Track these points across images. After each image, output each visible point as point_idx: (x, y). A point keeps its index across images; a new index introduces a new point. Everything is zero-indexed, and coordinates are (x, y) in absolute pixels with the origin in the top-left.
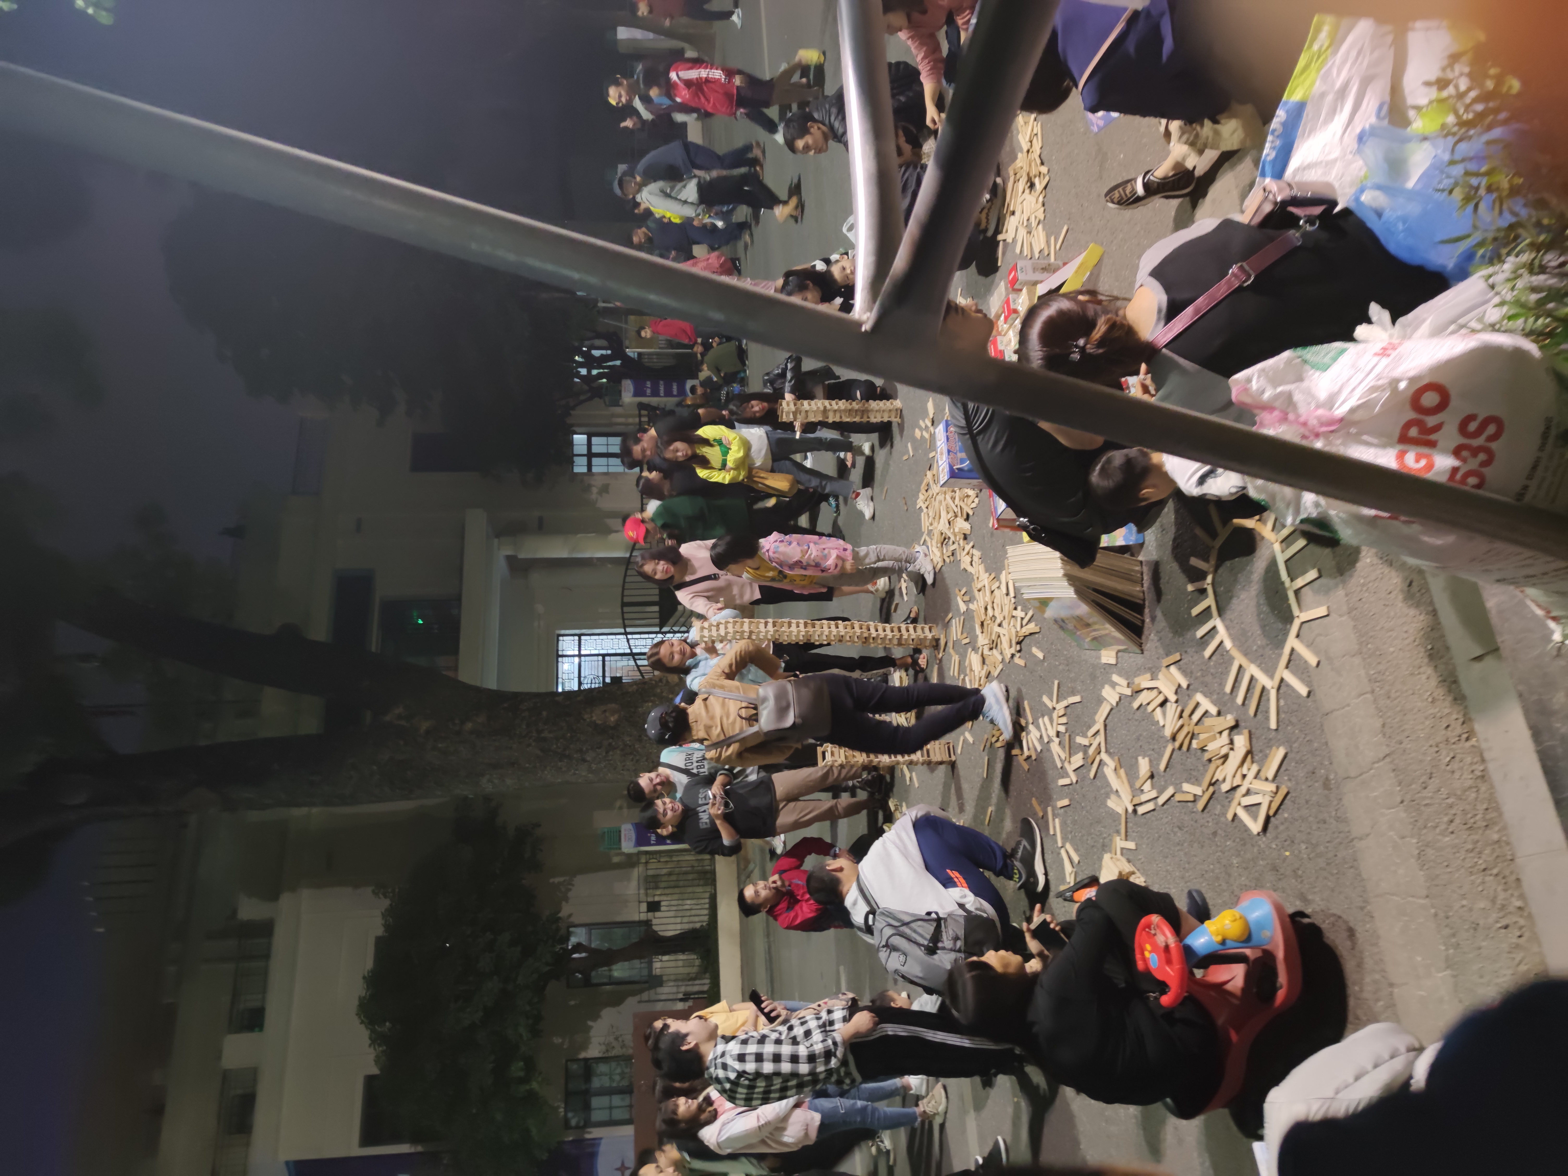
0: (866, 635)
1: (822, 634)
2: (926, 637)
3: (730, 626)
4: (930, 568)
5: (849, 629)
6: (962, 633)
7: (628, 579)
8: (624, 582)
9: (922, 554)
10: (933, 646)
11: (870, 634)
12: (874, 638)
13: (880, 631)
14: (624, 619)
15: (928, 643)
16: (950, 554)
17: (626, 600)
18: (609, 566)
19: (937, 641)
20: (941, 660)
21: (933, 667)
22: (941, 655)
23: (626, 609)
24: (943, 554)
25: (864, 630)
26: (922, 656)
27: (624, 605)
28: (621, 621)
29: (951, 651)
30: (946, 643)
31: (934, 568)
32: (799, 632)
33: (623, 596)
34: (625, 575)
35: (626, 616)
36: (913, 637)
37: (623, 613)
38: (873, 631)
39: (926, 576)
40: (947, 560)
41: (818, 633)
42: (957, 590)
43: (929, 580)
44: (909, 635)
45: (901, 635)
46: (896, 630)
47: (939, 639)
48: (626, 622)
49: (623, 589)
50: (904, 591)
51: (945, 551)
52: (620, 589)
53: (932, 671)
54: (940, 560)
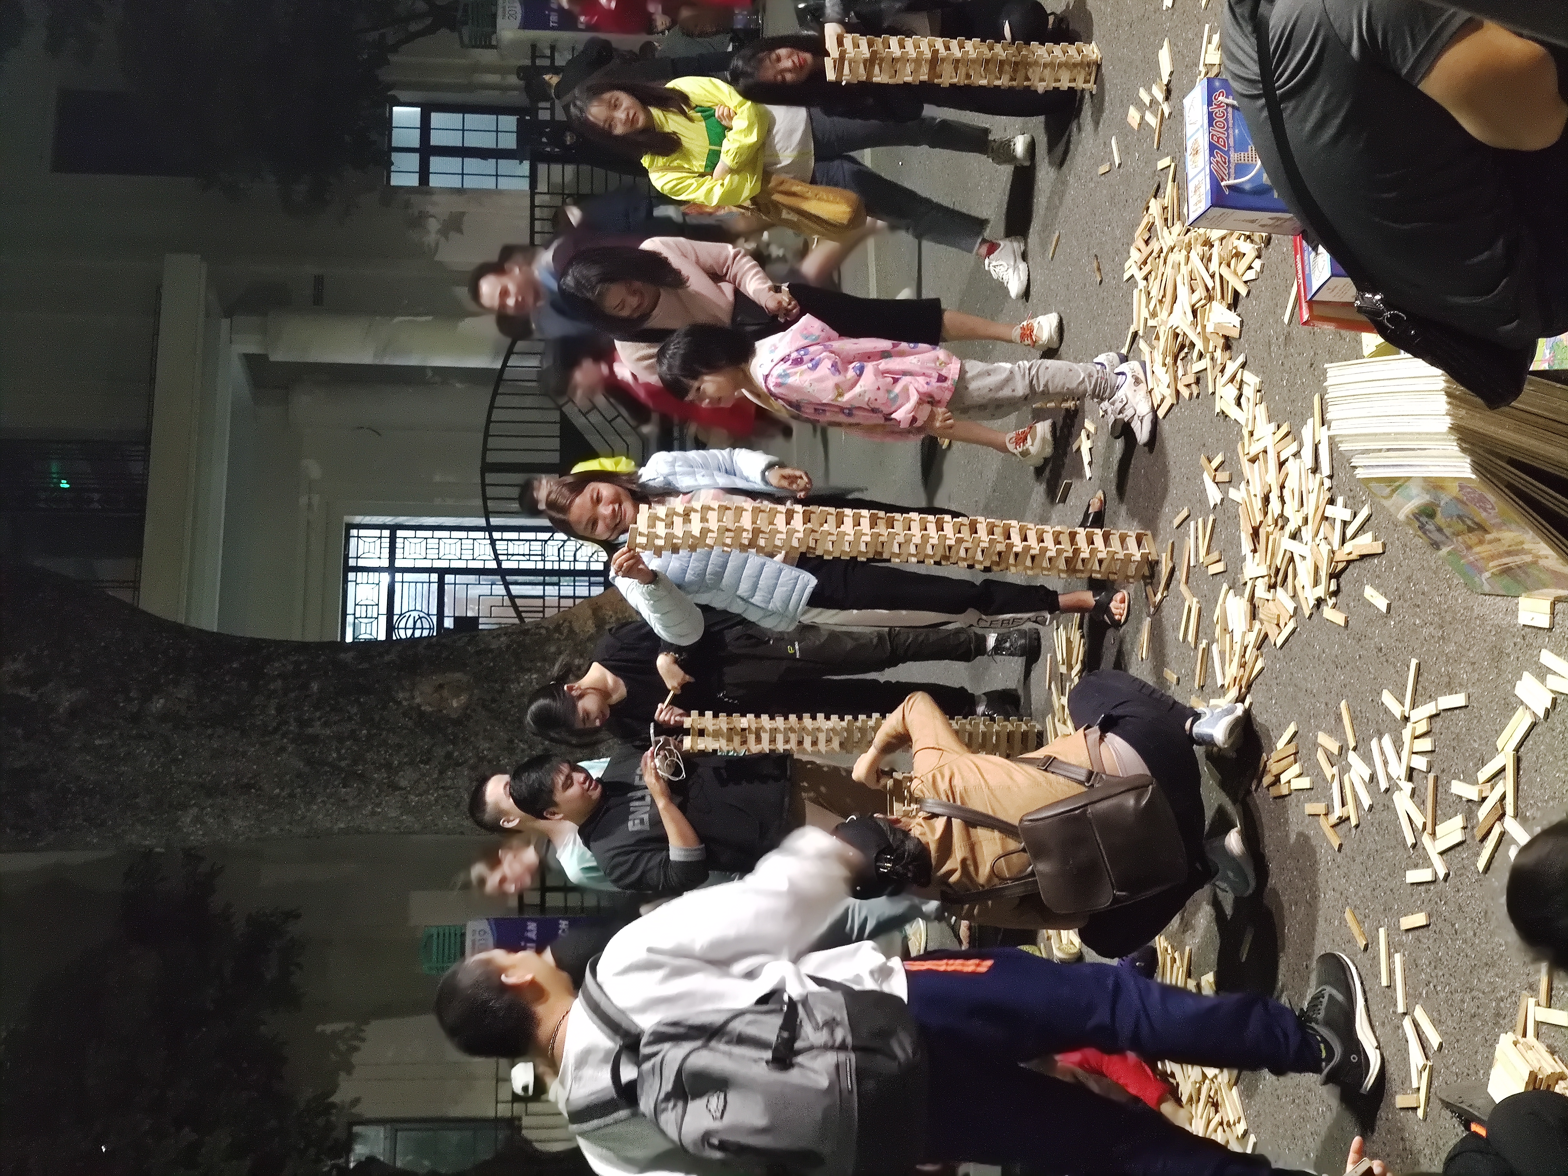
0: (1000, 547)
1: (908, 541)
2: (1129, 557)
3: (712, 516)
4: (1144, 409)
5: (965, 533)
6: (1208, 553)
7: (496, 415)
8: (489, 421)
9: (1130, 380)
10: (1144, 577)
11: (1010, 546)
12: (1017, 555)
13: (1032, 541)
14: (485, 499)
15: (1132, 570)
16: (1191, 379)
17: (492, 458)
18: (458, 385)
19: (1153, 565)
20: (1158, 607)
21: (1140, 621)
22: (1159, 596)
23: (490, 478)
24: (1176, 378)
25: (998, 536)
26: (1118, 596)
27: (487, 468)
28: (479, 502)
29: (1183, 588)
30: (1173, 570)
31: (1154, 411)
32: (858, 535)
33: (485, 450)
34: (492, 407)
35: (490, 492)
36: (1100, 556)
37: (484, 485)
38: (1016, 538)
39: (1135, 425)
40: (1185, 393)
41: (900, 539)
42: (1203, 460)
43: (1142, 434)
44: (1093, 552)
45: (1077, 551)
46: (1065, 539)
47: (1157, 562)
48: (490, 504)
49: (486, 435)
50: (1086, 458)
51: (1180, 372)
52: (481, 436)
53: (1138, 631)
54: (1169, 393)
